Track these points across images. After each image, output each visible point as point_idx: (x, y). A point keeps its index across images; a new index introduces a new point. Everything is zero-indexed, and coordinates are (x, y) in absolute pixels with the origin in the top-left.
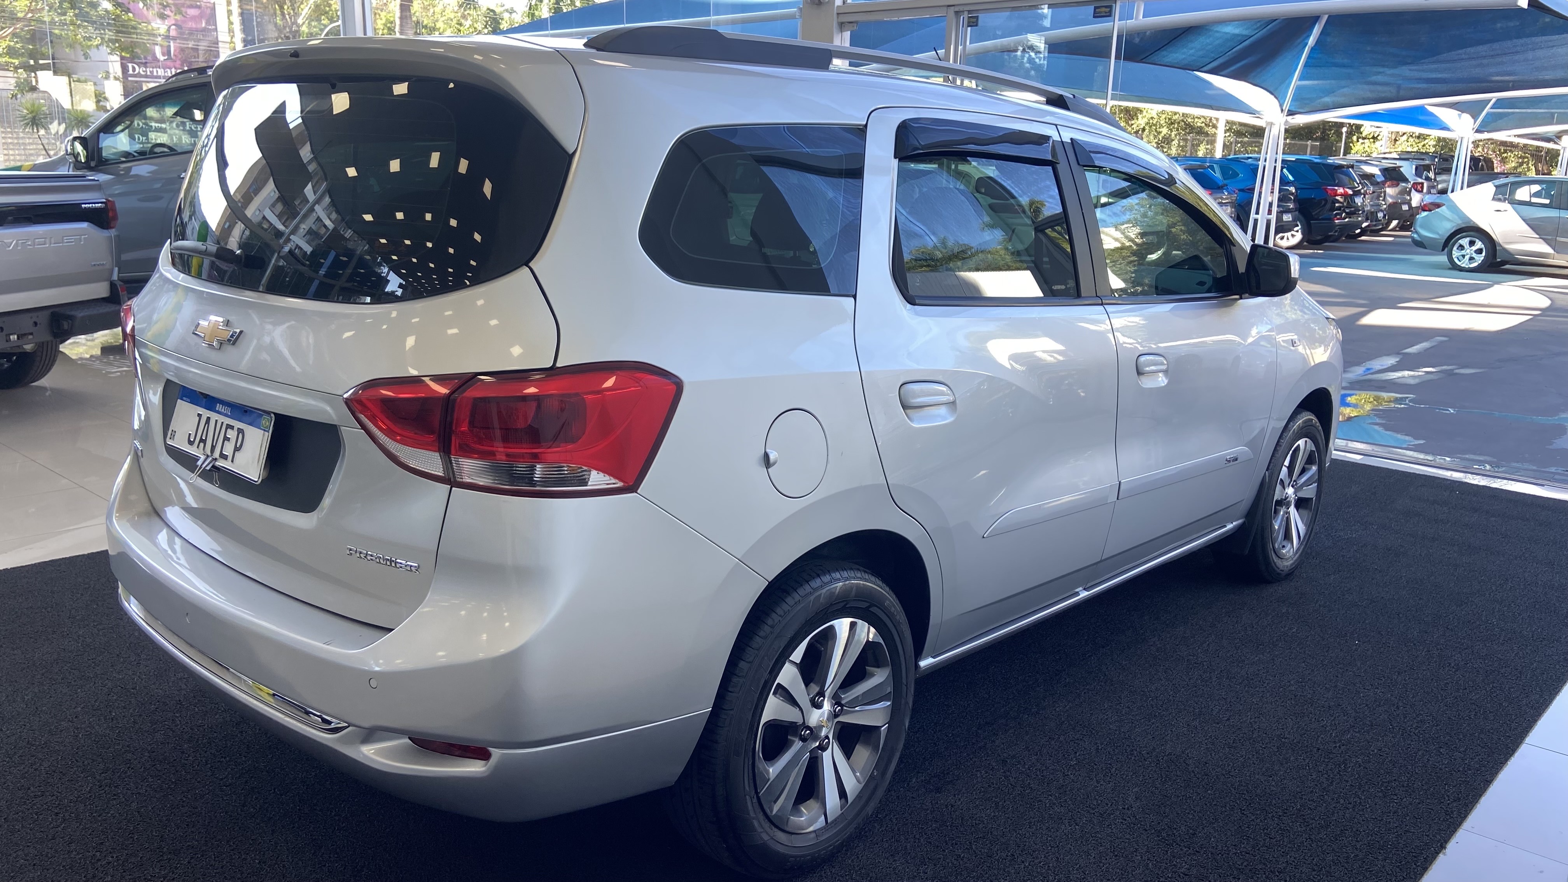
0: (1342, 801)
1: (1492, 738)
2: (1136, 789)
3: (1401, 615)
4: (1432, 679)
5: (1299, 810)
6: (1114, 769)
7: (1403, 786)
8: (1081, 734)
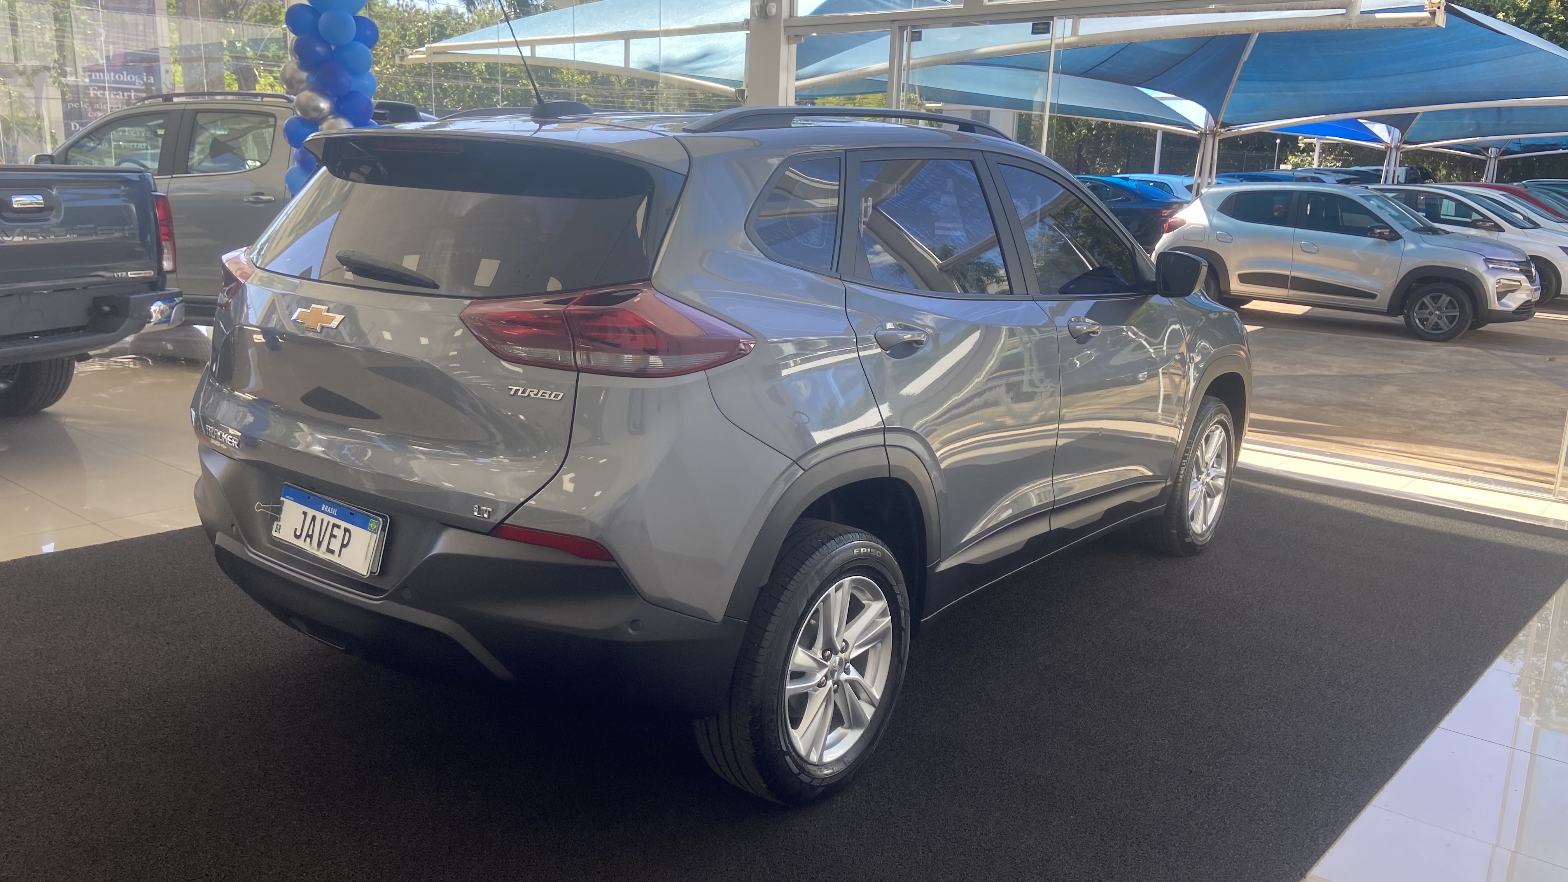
0: (1206, 826)
1: (1371, 760)
2: (998, 814)
3: (1298, 632)
4: (1319, 699)
5: (1160, 836)
6: (978, 794)
7: (1271, 811)
8: (953, 756)
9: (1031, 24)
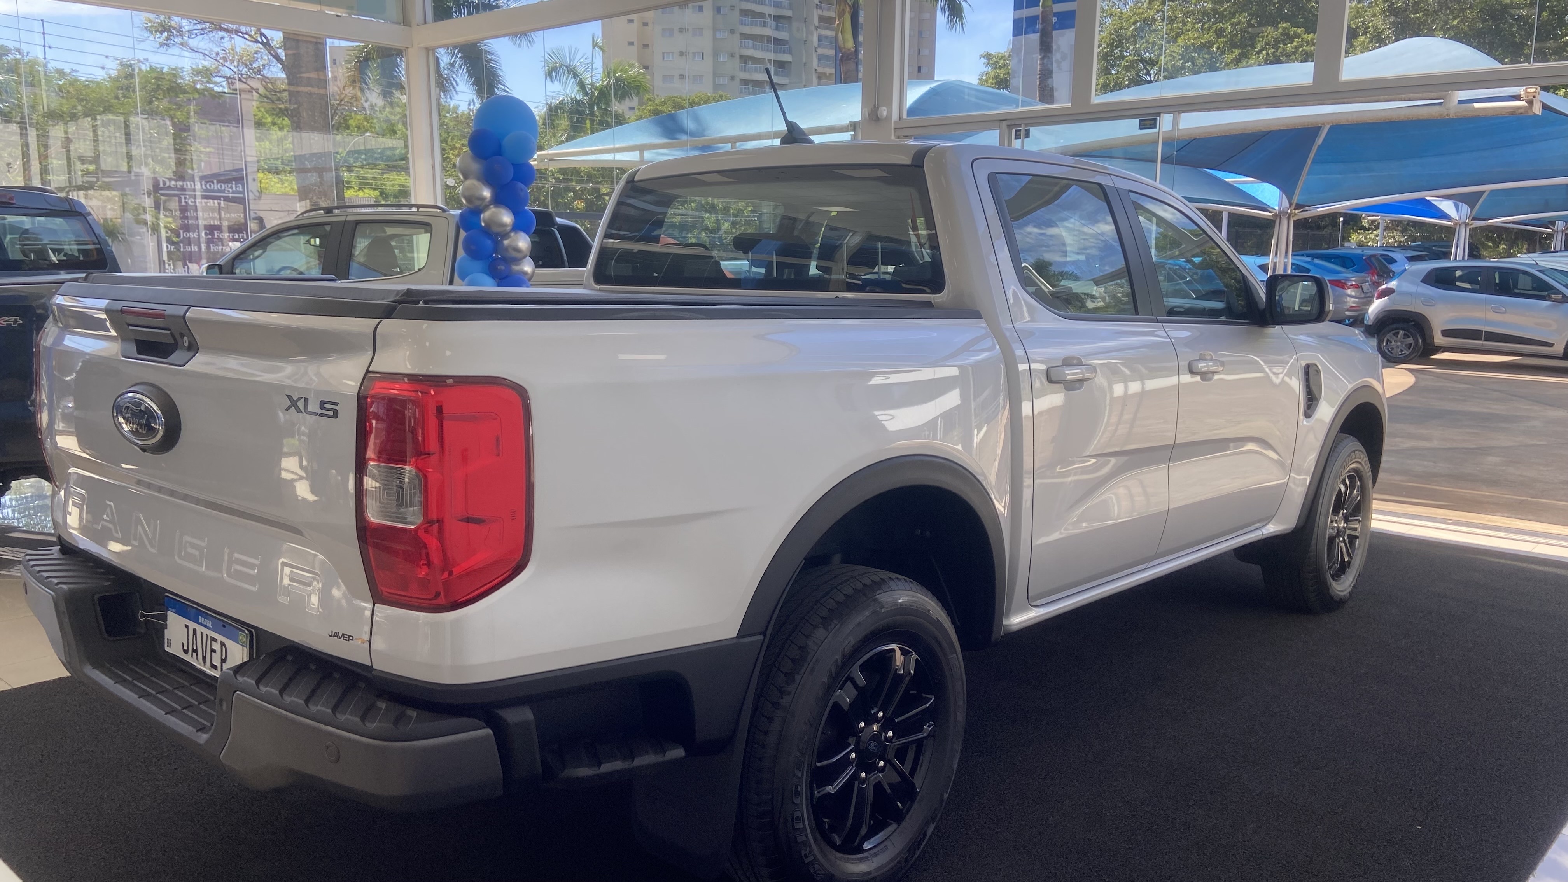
3: (1471, 674)
6: (1229, 809)
9: (1138, 120)
